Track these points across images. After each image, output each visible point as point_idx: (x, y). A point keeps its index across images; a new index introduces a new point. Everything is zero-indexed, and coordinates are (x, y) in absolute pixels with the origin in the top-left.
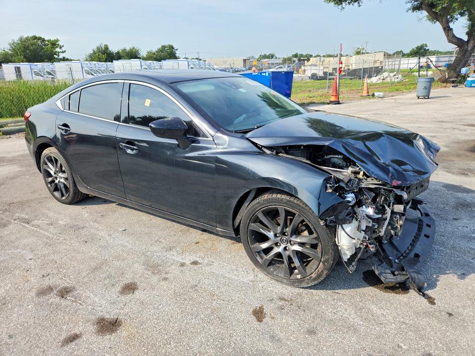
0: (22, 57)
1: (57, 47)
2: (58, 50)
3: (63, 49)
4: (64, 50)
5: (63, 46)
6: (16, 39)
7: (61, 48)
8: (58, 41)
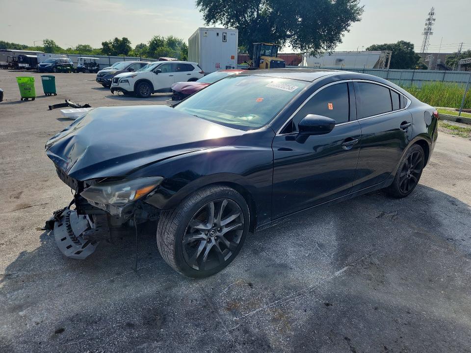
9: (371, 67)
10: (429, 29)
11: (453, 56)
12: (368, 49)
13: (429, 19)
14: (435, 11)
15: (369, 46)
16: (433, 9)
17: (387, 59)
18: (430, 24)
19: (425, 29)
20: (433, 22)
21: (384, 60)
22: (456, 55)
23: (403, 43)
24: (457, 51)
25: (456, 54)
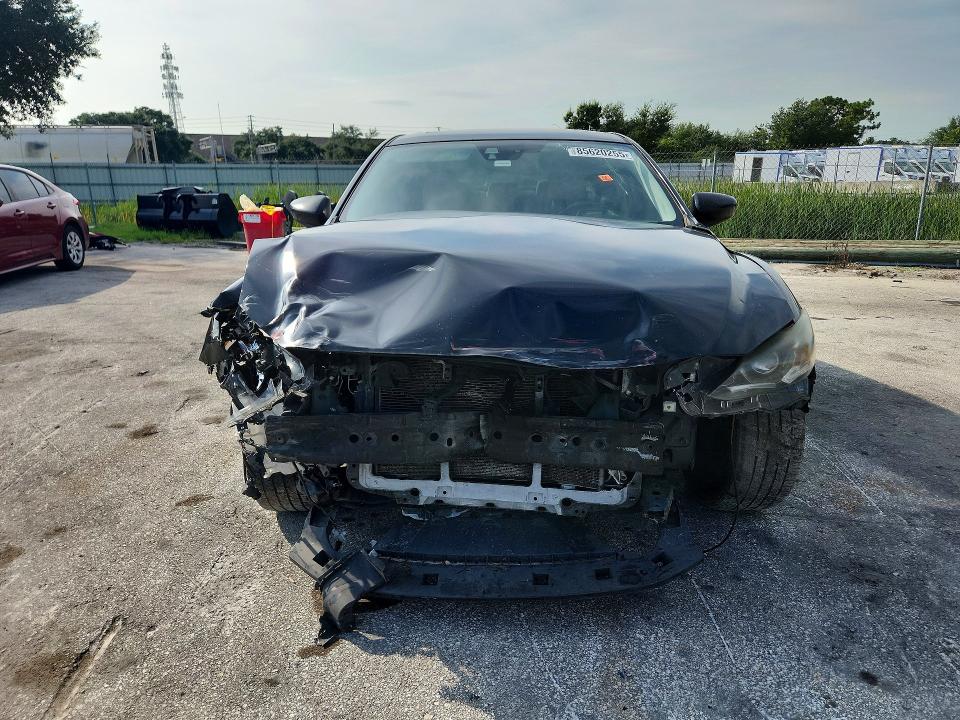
0: (786, 140)
1: (863, 118)
2: (864, 123)
3: (876, 121)
4: (876, 124)
5: (878, 114)
6: (787, 105)
7: (872, 118)
8: (870, 103)
9: (122, 160)
10: (173, 87)
11: (243, 140)
12: (73, 122)
13: (166, 67)
14: (172, 51)
15: (75, 115)
16: (166, 48)
17: (150, 143)
18: (171, 76)
19: (165, 85)
20: (175, 73)
21: (146, 146)
22: (246, 139)
23: (147, 113)
24: (247, 131)
25: (246, 135)
